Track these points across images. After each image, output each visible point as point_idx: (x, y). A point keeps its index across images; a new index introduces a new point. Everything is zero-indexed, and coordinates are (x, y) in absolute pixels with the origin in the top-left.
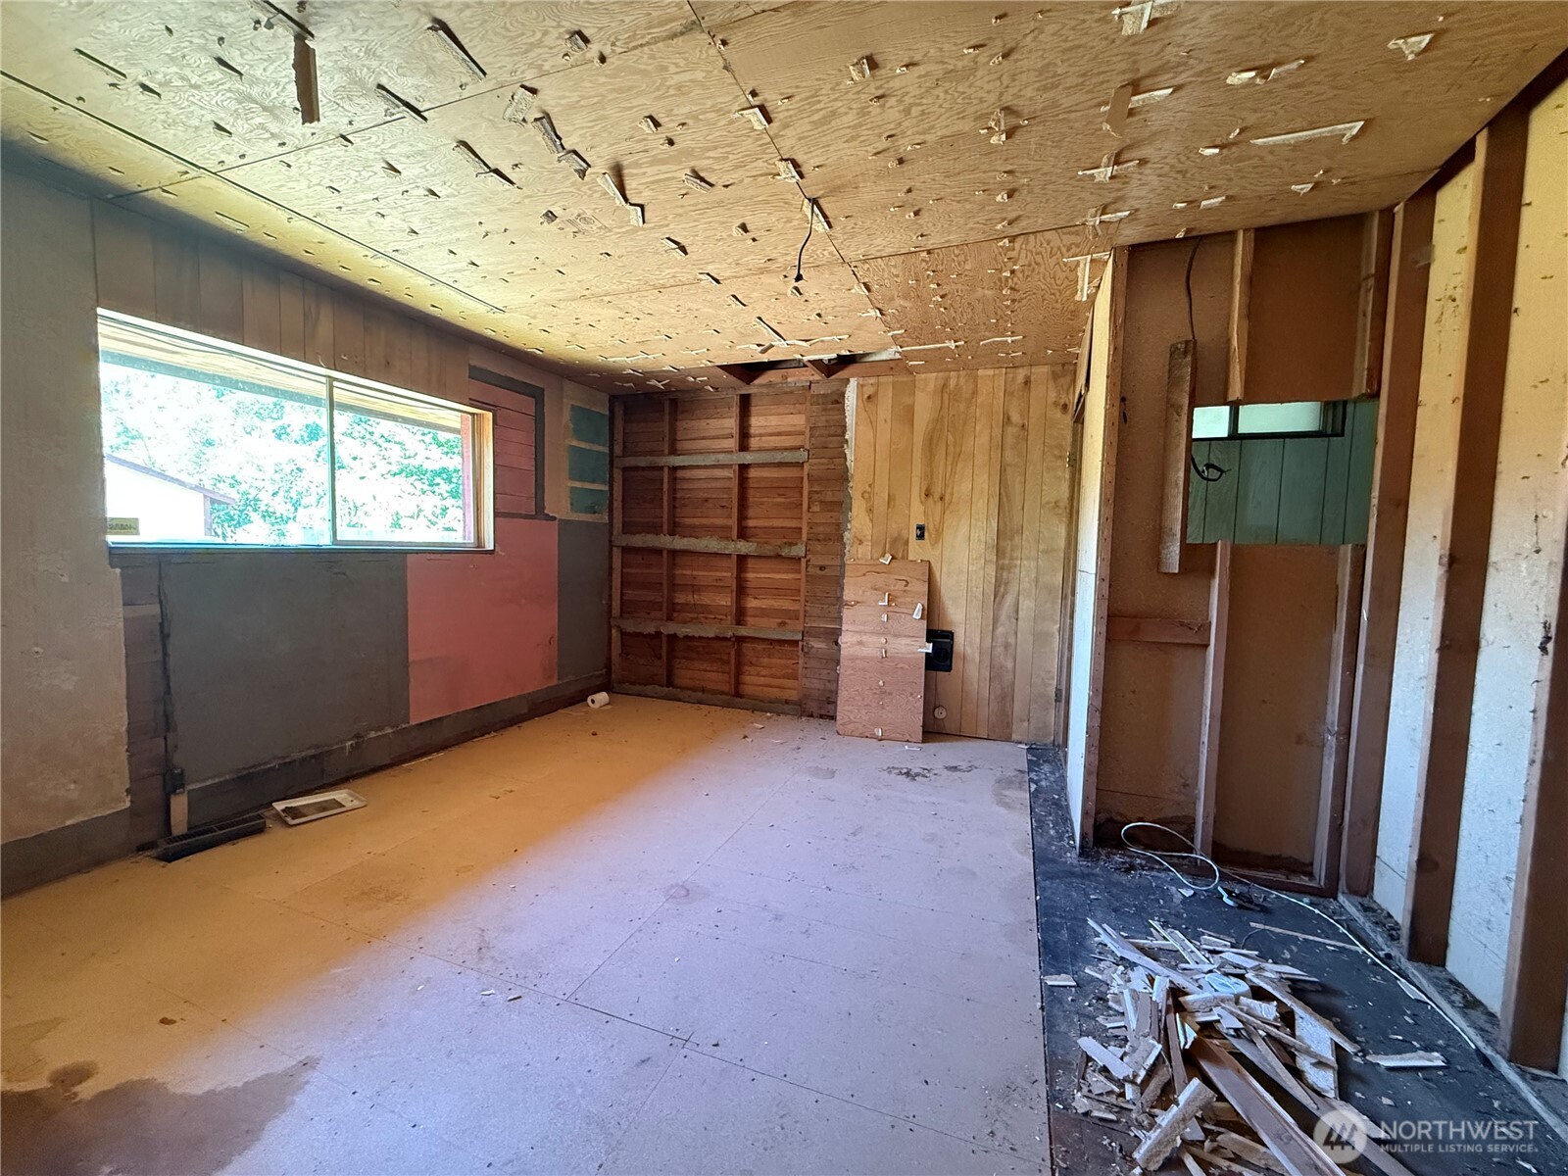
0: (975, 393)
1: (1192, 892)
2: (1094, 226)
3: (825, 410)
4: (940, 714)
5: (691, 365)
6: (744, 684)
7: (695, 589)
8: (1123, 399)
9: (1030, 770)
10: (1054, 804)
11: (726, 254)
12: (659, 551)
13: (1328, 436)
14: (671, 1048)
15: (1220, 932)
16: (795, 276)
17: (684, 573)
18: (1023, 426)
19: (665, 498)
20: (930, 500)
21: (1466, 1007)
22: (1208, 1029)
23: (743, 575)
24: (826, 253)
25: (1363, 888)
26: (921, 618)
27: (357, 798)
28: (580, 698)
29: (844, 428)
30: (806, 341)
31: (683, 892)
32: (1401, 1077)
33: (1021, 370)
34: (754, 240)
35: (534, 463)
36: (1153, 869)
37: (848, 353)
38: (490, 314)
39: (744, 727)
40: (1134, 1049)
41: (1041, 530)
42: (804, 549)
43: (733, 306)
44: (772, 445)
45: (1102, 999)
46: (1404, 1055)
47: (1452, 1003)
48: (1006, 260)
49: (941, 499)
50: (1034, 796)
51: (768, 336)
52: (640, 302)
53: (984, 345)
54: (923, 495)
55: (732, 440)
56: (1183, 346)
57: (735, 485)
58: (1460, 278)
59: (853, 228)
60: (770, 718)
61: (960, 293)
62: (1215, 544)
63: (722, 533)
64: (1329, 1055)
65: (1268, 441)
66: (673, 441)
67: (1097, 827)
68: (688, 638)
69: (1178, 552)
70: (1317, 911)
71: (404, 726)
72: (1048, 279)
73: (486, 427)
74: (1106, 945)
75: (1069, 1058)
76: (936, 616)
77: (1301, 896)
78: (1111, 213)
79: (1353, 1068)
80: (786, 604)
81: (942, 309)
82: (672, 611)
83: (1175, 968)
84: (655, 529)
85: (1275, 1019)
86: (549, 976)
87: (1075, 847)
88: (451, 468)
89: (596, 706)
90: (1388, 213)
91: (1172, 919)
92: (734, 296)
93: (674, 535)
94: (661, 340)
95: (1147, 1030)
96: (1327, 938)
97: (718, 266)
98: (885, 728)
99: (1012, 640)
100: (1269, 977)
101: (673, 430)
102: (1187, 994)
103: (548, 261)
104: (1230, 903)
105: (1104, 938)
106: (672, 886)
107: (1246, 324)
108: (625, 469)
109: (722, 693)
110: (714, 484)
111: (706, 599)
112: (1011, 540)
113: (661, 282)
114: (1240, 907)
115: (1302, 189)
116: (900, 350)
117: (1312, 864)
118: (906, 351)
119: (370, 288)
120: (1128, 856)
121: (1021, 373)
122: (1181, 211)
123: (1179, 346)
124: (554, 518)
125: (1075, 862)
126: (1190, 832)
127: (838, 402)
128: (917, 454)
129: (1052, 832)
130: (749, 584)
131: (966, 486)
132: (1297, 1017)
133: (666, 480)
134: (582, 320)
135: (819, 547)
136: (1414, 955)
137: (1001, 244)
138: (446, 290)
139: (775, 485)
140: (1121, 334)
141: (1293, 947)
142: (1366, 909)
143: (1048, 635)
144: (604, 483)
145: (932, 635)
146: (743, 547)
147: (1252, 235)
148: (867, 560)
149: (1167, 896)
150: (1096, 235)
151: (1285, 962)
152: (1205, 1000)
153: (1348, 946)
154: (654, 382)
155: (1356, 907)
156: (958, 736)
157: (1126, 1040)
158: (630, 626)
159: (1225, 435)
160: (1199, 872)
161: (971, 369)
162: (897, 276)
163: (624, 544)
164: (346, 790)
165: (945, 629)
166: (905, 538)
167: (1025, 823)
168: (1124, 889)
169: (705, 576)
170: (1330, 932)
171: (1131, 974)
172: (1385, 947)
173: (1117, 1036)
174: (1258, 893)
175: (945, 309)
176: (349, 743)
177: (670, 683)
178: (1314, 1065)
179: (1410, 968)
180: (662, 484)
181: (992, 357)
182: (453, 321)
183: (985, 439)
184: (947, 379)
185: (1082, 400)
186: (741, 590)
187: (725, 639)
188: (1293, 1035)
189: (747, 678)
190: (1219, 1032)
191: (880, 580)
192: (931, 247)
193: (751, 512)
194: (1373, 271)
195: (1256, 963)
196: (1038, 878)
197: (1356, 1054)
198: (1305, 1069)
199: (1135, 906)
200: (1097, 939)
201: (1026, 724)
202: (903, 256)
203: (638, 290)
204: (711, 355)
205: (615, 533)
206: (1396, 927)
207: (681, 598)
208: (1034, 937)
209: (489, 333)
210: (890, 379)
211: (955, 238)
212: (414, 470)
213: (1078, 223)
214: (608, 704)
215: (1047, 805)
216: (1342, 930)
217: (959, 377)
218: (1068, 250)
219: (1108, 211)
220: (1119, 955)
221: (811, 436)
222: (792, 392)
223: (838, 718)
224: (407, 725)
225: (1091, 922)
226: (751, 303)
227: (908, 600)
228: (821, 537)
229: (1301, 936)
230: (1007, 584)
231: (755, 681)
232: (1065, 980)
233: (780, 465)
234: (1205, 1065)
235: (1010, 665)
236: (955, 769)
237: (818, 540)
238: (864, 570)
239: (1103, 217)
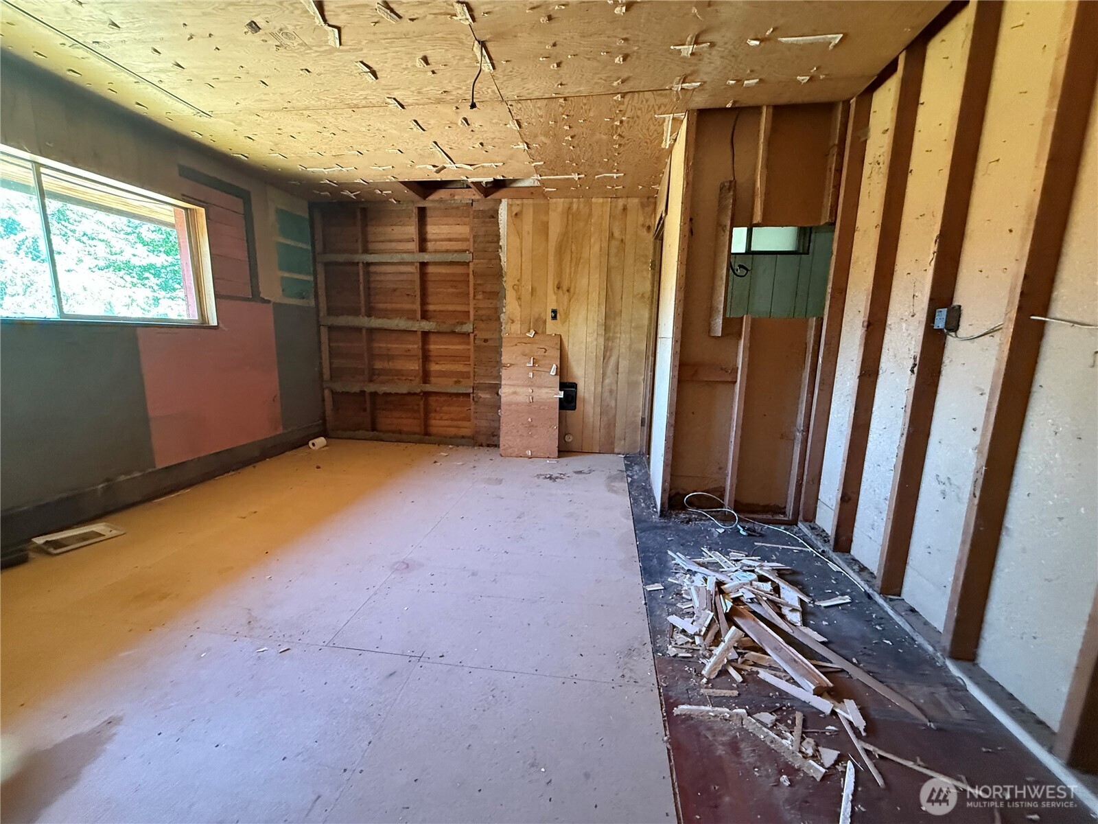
0: (590, 215)
1: (723, 530)
2: (677, 91)
3: (484, 222)
4: (569, 439)
5: (379, 180)
6: (432, 426)
7: (390, 358)
8: (691, 220)
9: (627, 470)
10: (643, 488)
11: (410, 82)
12: (358, 329)
13: (801, 254)
14: (410, 663)
15: (739, 550)
16: (470, 104)
17: (381, 345)
18: (622, 240)
19: (362, 287)
20: (560, 291)
21: (860, 571)
22: (737, 601)
23: (427, 347)
24: (489, 91)
25: (810, 518)
26: (556, 374)
27: (115, 529)
28: (303, 443)
29: (498, 236)
30: (471, 165)
31: (405, 566)
32: (832, 610)
33: (620, 200)
34: (433, 72)
35: (247, 255)
36: (701, 520)
37: (502, 178)
38: (195, 117)
39: (433, 455)
40: (698, 618)
41: (634, 313)
42: (472, 327)
43: (415, 129)
44: (444, 248)
45: (679, 594)
46: (832, 600)
47: (853, 570)
48: (618, 112)
49: (568, 291)
50: (630, 485)
51: (441, 160)
52: (336, 119)
53: (598, 178)
54: (556, 289)
55: (413, 244)
56: (728, 184)
57: (417, 278)
58: (883, 150)
59: (511, 72)
60: (451, 448)
61: (584, 136)
62: (742, 318)
63: (410, 315)
64: (797, 605)
65: (767, 256)
66: (366, 242)
67: (670, 498)
68: (386, 394)
69: (721, 322)
70: (788, 533)
71: (150, 470)
72: (644, 131)
73: (200, 220)
74: (679, 565)
75: (663, 628)
76: (566, 374)
77: (779, 526)
78: (689, 83)
79: (809, 610)
80: (460, 368)
81: (571, 148)
82: (373, 375)
83: (717, 571)
84: (355, 312)
85: (771, 591)
86: (310, 632)
87: (657, 512)
88: (158, 265)
89: (316, 448)
90: (847, 103)
91: (713, 546)
92: (416, 121)
93: (370, 316)
94: (354, 155)
95: (705, 606)
96: (793, 546)
97: (403, 93)
98: (533, 450)
99: (614, 387)
100: (766, 568)
101: (365, 233)
102: (725, 584)
103: (252, 72)
104: (744, 533)
105: (678, 561)
106: (396, 563)
107: (765, 172)
108: (326, 264)
109: (415, 434)
110: (402, 278)
111: (400, 365)
112: (615, 320)
113: (354, 102)
114: (749, 535)
115: (803, 80)
116: (540, 178)
117: (785, 507)
118: (544, 179)
119: (70, 79)
120: (688, 514)
121: (621, 202)
122: (731, 87)
123: (726, 184)
124: (269, 302)
125: (658, 521)
126: (722, 496)
127: (493, 217)
128: (551, 258)
129: (643, 505)
130: (431, 354)
131: (584, 282)
132: (781, 588)
133: (361, 273)
134: (284, 130)
135: (482, 325)
136: (837, 548)
137: (615, 98)
138: (150, 89)
139: (448, 279)
140: (691, 173)
141: (777, 553)
142: (813, 528)
143: (637, 384)
144: (307, 274)
145: (563, 386)
146: (426, 326)
147: (771, 110)
148: (517, 334)
149: (710, 534)
150: (678, 99)
151: (773, 561)
152: (735, 586)
153: (804, 549)
154: (347, 193)
155: (807, 528)
156: (582, 452)
157: (694, 613)
158: (338, 387)
159: (744, 251)
160: (727, 519)
161: (587, 197)
162: (542, 117)
163: (329, 324)
164: (104, 523)
165: (571, 381)
166: (544, 318)
167: (626, 501)
168: (687, 532)
169: (396, 347)
170: (794, 543)
171: (694, 578)
172: (821, 547)
173: (688, 613)
174: (758, 527)
175: (573, 147)
176: (101, 486)
177: (374, 429)
178: (790, 611)
179: (833, 555)
180: (359, 276)
181: (601, 188)
182: (159, 121)
183: (596, 248)
184: (571, 203)
185: (662, 222)
186: (426, 357)
187: (415, 394)
188: (780, 597)
189: (433, 422)
190: (742, 602)
191: (527, 348)
192: (568, 95)
193: (430, 299)
194: (837, 142)
195: (759, 563)
196: (637, 532)
197: (810, 603)
198: (785, 614)
199: (693, 541)
200: (673, 562)
201: (623, 442)
202: (546, 100)
203: (335, 108)
204: (395, 172)
205: (321, 314)
206: (827, 536)
207: (378, 365)
208: (638, 565)
209: (196, 136)
210: (531, 201)
211: (584, 89)
212: (122, 266)
213: (667, 88)
214: (326, 446)
215: (639, 490)
216: (801, 541)
217: (579, 202)
218: (659, 108)
219: (687, 80)
220: (686, 569)
221: (474, 242)
222: (458, 208)
223: (501, 446)
224: (153, 469)
225: (670, 552)
226: (429, 129)
227: (547, 362)
228: (484, 318)
229: (780, 547)
230: (611, 350)
231: (439, 424)
232: (657, 587)
233: (452, 263)
234: (736, 619)
235: (613, 404)
236: (580, 472)
237: (482, 320)
238: (516, 342)
239: (684, 85)
